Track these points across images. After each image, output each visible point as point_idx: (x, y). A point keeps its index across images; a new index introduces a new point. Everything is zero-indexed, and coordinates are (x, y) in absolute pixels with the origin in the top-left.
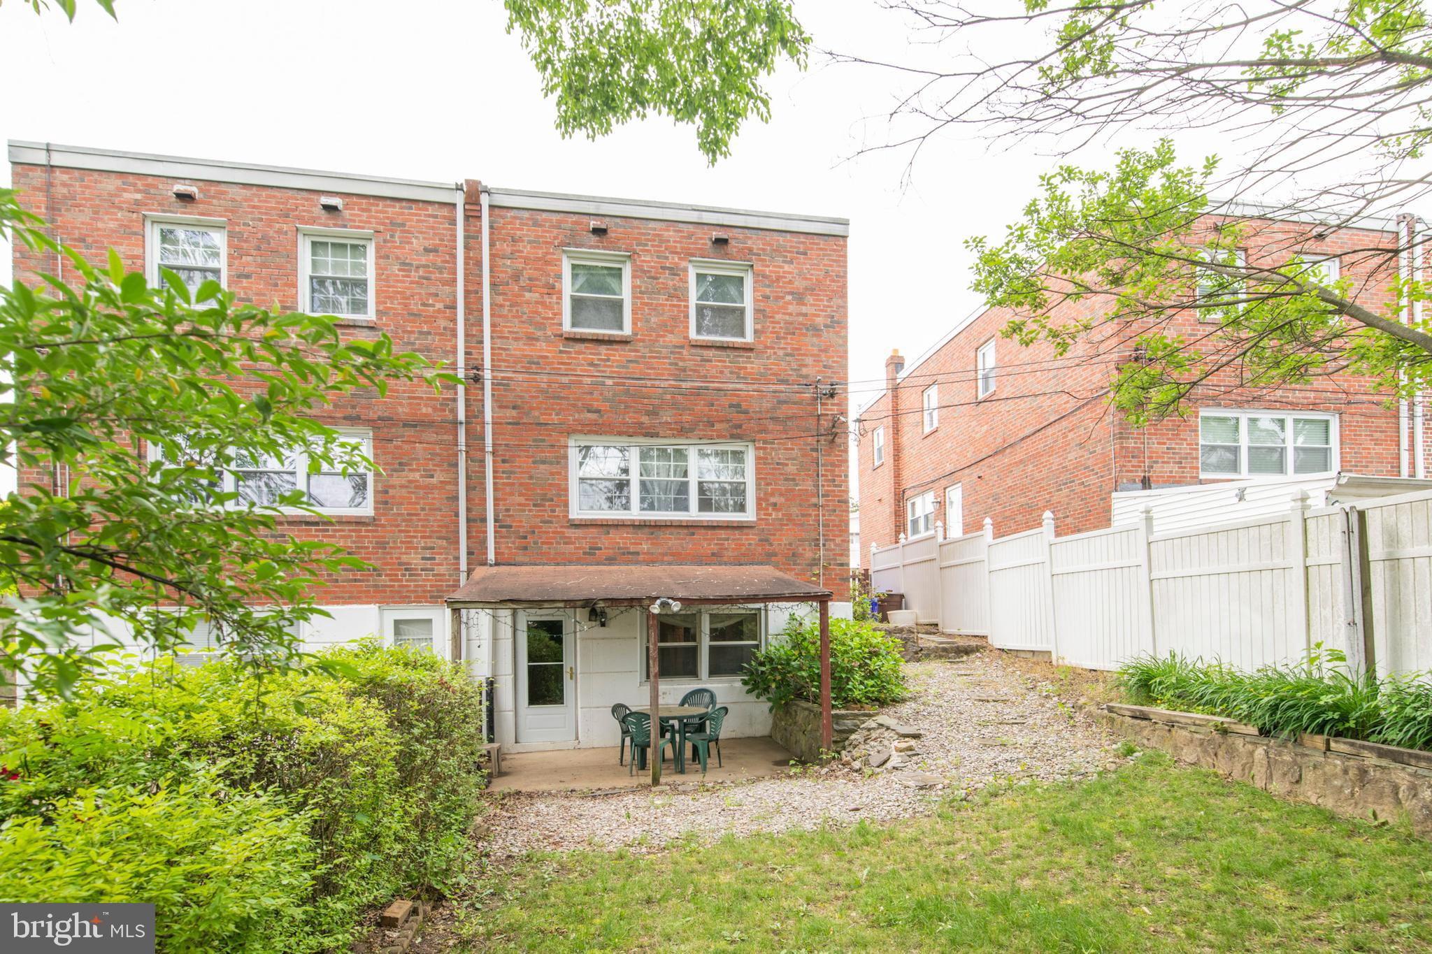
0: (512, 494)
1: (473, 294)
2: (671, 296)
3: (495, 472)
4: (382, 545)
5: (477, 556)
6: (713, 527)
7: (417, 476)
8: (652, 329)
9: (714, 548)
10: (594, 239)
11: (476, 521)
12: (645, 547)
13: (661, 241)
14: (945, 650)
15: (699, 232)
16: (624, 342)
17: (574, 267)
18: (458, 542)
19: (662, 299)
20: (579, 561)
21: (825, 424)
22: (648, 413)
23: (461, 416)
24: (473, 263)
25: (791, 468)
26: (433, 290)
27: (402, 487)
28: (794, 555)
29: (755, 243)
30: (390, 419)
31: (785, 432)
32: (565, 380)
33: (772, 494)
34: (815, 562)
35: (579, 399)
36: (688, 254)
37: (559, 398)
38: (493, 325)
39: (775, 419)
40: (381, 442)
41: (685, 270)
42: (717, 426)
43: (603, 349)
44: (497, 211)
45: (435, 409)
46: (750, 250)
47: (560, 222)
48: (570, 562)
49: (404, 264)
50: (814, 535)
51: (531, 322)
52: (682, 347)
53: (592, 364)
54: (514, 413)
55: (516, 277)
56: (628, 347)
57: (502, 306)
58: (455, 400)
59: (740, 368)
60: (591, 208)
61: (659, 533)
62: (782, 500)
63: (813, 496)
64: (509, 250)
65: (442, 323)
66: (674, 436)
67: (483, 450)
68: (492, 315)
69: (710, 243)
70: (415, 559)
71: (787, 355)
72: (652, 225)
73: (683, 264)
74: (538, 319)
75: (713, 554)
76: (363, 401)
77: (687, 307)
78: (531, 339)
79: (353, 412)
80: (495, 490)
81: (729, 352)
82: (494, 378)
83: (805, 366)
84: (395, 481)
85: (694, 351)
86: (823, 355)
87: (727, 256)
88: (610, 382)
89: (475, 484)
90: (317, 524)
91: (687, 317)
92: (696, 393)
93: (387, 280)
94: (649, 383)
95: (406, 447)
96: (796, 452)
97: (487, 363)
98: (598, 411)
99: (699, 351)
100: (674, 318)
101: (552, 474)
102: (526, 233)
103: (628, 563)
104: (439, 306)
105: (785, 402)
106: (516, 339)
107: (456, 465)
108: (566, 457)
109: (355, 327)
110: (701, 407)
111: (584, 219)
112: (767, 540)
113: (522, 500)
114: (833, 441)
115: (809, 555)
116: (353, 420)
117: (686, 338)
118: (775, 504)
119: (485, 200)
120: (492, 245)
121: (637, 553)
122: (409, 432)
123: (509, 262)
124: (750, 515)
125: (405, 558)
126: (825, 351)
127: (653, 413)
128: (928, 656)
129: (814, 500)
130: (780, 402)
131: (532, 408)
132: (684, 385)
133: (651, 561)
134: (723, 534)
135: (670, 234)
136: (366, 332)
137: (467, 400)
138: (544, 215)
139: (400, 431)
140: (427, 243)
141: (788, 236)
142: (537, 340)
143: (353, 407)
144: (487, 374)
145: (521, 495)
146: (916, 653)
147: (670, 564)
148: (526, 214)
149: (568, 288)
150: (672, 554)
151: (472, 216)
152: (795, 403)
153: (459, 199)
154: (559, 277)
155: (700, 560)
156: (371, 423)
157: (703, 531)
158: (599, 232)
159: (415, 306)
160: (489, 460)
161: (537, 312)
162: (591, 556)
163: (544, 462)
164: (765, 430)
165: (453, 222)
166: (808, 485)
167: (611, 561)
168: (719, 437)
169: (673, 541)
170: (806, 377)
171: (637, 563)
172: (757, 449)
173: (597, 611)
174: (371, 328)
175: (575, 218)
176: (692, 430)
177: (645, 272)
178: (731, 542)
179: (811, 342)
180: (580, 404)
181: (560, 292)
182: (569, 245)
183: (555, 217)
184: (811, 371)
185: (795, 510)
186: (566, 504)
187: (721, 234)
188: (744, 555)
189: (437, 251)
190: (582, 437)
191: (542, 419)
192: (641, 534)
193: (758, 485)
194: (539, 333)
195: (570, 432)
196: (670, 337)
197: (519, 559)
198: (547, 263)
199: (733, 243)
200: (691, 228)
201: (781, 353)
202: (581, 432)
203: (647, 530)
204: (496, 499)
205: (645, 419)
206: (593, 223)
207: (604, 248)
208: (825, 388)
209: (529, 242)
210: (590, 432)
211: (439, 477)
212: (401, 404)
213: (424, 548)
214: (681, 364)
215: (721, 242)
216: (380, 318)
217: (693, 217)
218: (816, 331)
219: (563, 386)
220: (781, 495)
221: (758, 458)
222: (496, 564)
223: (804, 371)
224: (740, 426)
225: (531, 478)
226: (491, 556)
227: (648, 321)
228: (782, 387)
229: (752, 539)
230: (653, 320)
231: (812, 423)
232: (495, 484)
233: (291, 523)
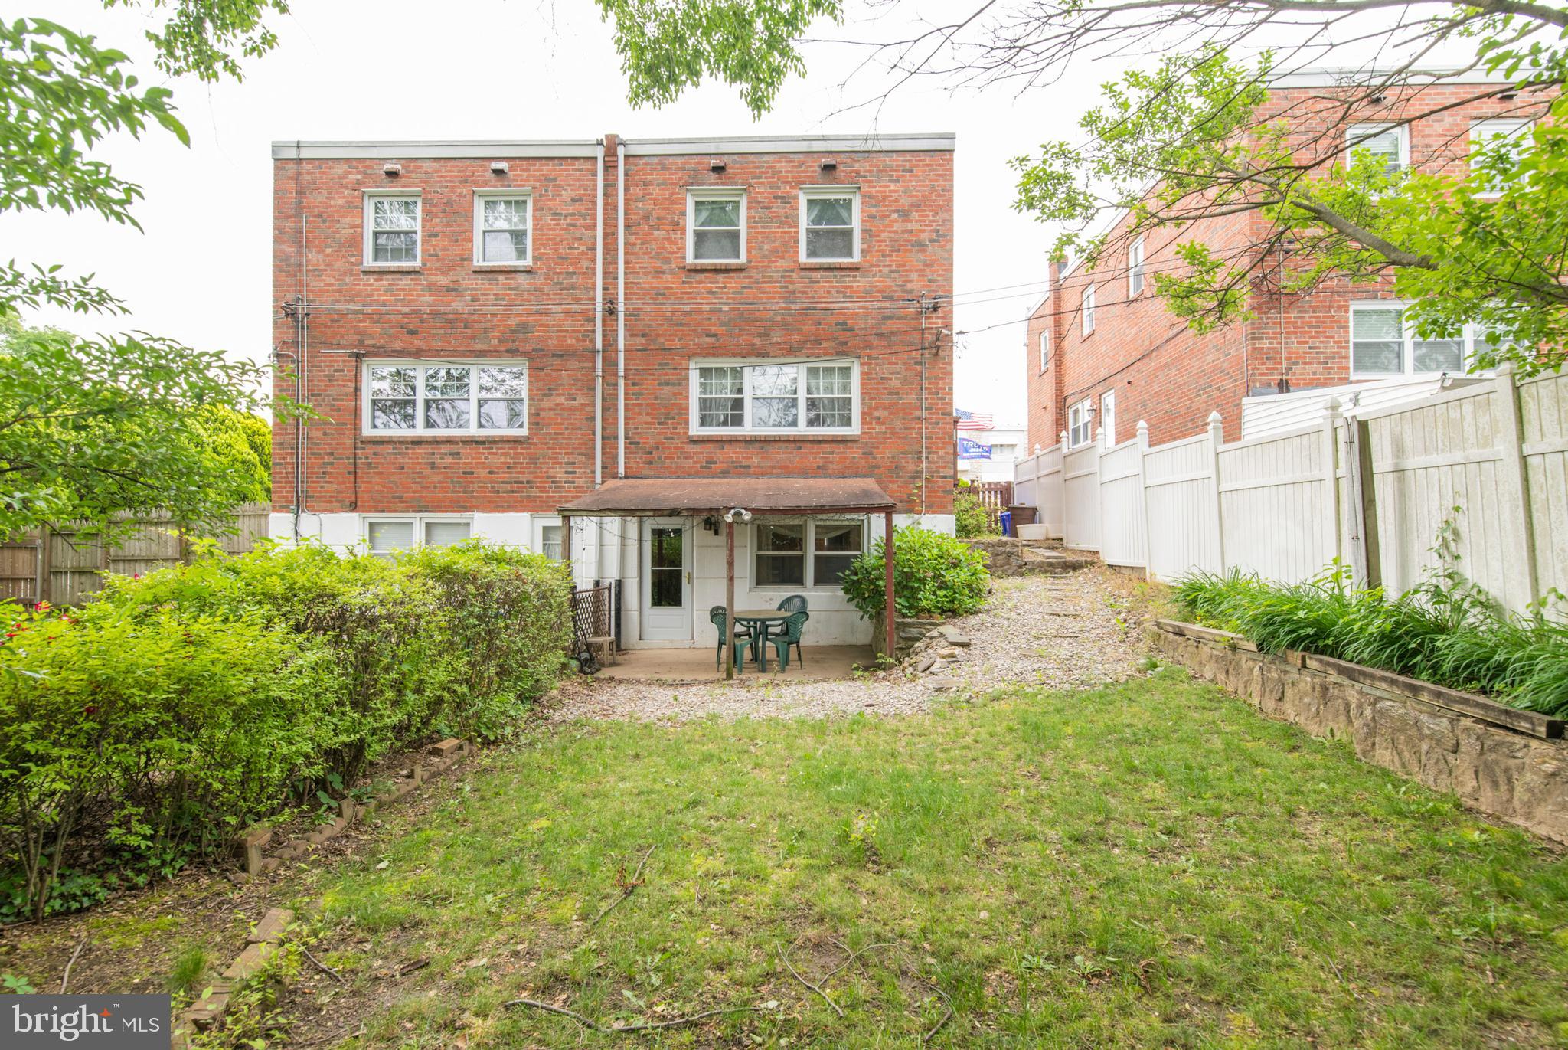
0: (640, 414)
1: (610, 236)
2: (782, 223)
3: (626, 394)
4: (534, 461)
5: (609, 473)
6: (819, 442)
7: (562, 399)
8: (765, 256)
9: (820, 461)
10: (714, 176)
11: (609, 438)
12: (756, 460)
13: (774, 172)
14: (1051, 565)
15: (809, 160)
16: (739, 270)
17: (697, 203)
18: (594, 458)
19: (774, 227)
20: (697, 475)
21: (930, 337)
22: (760, 335)
23: (599, 345)
24: (610, 208)
25: (895, 382)
26: (578, 235)
27: (551, 409)
28: (897, 468)
29: (862, 166)
30: (542, 350)
31: (889, 347)
32: (687, 308)
33: (876, 409)
34: (917, 475)
35: (698, 325)
36: (799, 182)
37: (682, 325)
38: (626, 262)
39: (880, 335)
40: (534, 370)
41: (796, 198)
42: (824, 344)
43: (721, 278)
44: (631, 160)
45: (578, 340)
46: (857, 172)
47: (684, 164)
48: (689, 475)
49: (555, 214)
50: (917, 448)
51: (658, 257)
52: (792, 271)
53: (710, 292)
54: (643, 340)
55: (646, 218)
56: (743, 274)
57: (634, 244)
58: (594, 331)
59: (847, 287)
60: (711, 149)
61: (770, 448)
62: (886, 413)
63: (917, 409)
64: (641, 194)
65: (585, 264)
66: (783, 355)
67: (616, 374)
68: (626, 253)
69: (818, 170)
70: (559, 473)
71: (892, 272)
72: (766, 158)
73: (794, 192)
74: (665, 254)
75: (819, 467)
76: (521, 336)
77: (797, 232)
78: (659, 272)
79: (511, 345)
80: (626, 410)
81: (836, 273)
82: (627, 309)
83: (910, 281)
84: (545, 404)
85: (803, 273)
86: (928, 269)
87: (835, 180)
88: (726, 308)
89: (609, 406)
90: (483, 443)
91: (797, 242)
92: (804, 313)
93: (541, 230)
94: (761, 307)
95: (554, 374)
96: (900, 367)
97: (621, 297)
98: (715, 335)
99: (808, 273)
100: (785, 244)
101: (674, 394)
102: (655, 177)
103: (740, 476)
104: (583, 248)
105: (890, 318)
106: (646, 274)
107: (594, 389)
108: (687, 379)
109: (515, 272)
110: (809, 327)
111: (706, 159)
112: (871, 453)
113: (648, 419)
114: (937, 354)
115: (911, 467)
116: (514, 353)
117: (796, 262)
118: (878, 418)
119: (621, 151)
120: (626, 190)
121: (748, 467)
122: (557, 361)
123: (640, 205)
124: (855, 430)
125: (551, 472)
126: (930, 265)
127: (765, 335)
128: (1032, 570)
129: (917, 413)
130: (884, 318)
131: (658, 335)
132: (793, 306)
133: (760, 475)
134: (828, 448)
135: (782, 165)
136: (524, 276)
137: (604, 331)
138: (671, 159)
139: (550, 360)
140: (573, 194)
141: (895, 156)
142: (663, 273)
143: (514, 341)
144: (621, 307)
145: (647, 414)
146: (1020, 567)
147: (778, 476)
148: (655, 160)
149: (691, 223)
150: (781, 468)
151: (610, 167)
152: (899, 318)
153: (600, 153)
154: (683, 214)
155: (805, 473)
156: (526, 354)
157: (809, 445)
158: (719, 169)
159: (563, 250)
160: (621, 383)
161: (663, 248)
162: (707, 469)
163: (667, 384)
164: (869, 346)
165: (595, 173)
166: (912, 399)
167: (725, 474)
168: (825, 354)
169: (780, 455)
170: (911, 292)
171: (748, 476)
172: (862, 364)
173: (711, 519)
174: (528, 272)
175: (697, 159)
176: (800, 349)
177: (758, 203)
178: (835, 454)
179: (916, 258)
180: (699, 329)
181: (684, 228)
182: (692, 184)
183: (680, 160)
184: (916, 286)
185: (898, 424)
186: (686, 422)
187: (830, 161)
188: (848, 468)
189: (581, 200)
190: (700, 359)
191: (668, 344)
192: (753, 449)
193: (863, 399)
194: (665, 267)
195: (690, 356)
196: (781, 263)
197: (645, 472)
198: (673, 202)
199: (841, 168)
200: (801, 157)
201: (886, 270)
202: (700, 355)
203: (757, 445)
204: (626, 419)
205: (757, 341)
206: (713, 162)
207: (723, 184)
208: (927, 302)
209: (659, 185)
210: (708, 355)
211: (580, 400)
212: (550, 337)
213: (568, 463)
214: (791, 287)
215: (829, 168)
216: (535, 263)
217: (803, 146)
218: (921, 246)
219: (686, 314)
220: (884, 409)
221: (863, 374)
222: (626, 477)
223: (909, 287)
224: (846, 344)
225: (656, 398)
226: (621, 470)
227: (761, 249)
228: (887, 304)
229: (856, 452)
230: (766, 247)
231: (916, 337)
232: (626, 405)
233: (464, 443)
